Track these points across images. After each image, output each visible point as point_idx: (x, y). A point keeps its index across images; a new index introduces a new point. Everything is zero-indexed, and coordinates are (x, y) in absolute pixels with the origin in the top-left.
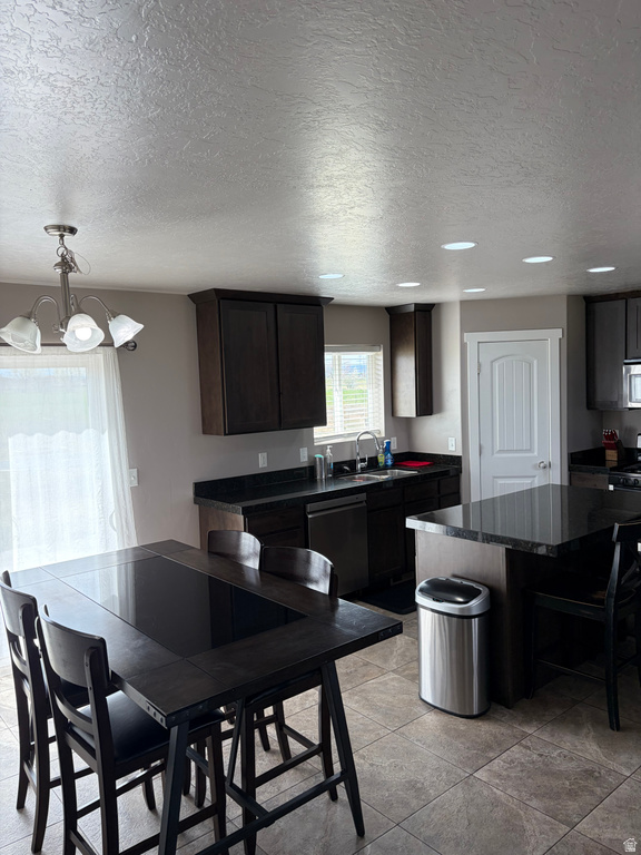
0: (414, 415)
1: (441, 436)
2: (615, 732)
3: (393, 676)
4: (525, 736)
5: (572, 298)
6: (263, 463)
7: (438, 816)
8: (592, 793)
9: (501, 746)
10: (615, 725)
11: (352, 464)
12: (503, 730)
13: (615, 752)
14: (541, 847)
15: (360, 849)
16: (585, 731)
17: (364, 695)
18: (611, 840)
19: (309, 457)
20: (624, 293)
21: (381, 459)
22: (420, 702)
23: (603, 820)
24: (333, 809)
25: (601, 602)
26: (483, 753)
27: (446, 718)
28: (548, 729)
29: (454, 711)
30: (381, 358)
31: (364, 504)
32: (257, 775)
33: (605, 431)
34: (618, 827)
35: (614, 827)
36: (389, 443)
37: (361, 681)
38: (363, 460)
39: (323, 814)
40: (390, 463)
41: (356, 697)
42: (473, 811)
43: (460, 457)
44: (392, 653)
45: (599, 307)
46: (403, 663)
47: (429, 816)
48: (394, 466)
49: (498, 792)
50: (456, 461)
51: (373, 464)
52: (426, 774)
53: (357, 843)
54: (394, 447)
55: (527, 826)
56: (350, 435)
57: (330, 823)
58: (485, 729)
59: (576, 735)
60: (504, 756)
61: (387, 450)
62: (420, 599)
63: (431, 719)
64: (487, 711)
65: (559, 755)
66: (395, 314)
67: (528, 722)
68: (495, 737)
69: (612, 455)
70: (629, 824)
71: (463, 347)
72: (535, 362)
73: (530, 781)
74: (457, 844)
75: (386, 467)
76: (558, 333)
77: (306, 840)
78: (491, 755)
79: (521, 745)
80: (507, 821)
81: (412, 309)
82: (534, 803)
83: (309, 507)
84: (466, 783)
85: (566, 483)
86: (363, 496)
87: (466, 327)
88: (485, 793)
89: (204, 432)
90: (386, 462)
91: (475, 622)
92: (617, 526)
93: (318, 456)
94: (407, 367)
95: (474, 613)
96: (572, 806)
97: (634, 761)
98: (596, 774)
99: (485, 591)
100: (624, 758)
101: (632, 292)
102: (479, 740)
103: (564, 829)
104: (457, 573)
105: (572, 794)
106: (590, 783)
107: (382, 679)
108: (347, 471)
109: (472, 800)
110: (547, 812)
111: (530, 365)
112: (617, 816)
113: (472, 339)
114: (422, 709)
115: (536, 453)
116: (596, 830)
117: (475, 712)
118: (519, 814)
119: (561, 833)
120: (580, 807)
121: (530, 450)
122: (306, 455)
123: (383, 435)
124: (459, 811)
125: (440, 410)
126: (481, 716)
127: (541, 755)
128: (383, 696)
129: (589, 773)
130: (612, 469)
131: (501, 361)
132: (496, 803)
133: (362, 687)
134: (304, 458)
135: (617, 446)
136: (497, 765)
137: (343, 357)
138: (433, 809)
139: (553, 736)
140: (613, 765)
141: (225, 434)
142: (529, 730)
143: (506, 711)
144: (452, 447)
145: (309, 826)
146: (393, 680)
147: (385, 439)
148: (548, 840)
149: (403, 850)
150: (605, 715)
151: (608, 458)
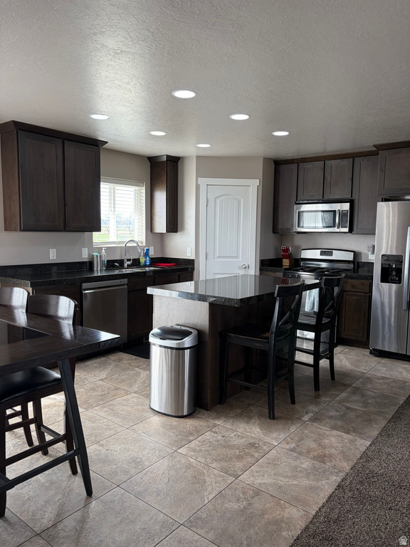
0: (165, 232)
1: (181, 246)
2: (272, 421)
3: (134, 395)
4: (215, 425)
5: (266, 160)
6: (53, 256)
7: (148, 478)
8: (252, 456)
9: (198, 433)
10: (272, 416)
11: (121, 262)
12: (202, 423)
13: (270, 432)
14: (215, 491)
15: (87, 505)
16: (254, 420)
17: (111, 407)
18: (260, 484)
19: (89, 255)
20: (297, 159)
21: (142, 260)
22: (149, 410)
23: (257, 472)
24: (73, 480)
25: (267, 338)
26: (185, 438)
27: (165, 418)
28: (231, 421)
29: (171, 414)
30: (144, 191)
31: (126, 286)
32: (7, 457)
33: (283, 247)
34: (266, 476)
35: (263, 476)
36: (148, 250)
37: (111, 399)
38: (129, 260)
39: (64, 484)
40: (148, 263)
41: (105, 409)
42: (172, 472)
43: (193, 260)
44: (136, 381)
45: (282, 167)
46: (142, 387)
47: (142, 478)
48: (150, 266)
49: (192, 460)
50: (191, 262)
51: (136, 263)
52: (145, 453)
53: (86, 501)
54: (152, 253)
55: (208, 479)
56: (120, 242)
57: (68, 490)
58: (190, 423)
59: (248, 423)
60: (200, 438)
61: (146, 254)
62: (152, 339)
63: (156, 420)
64: (194, 412)
65: (235, 436)
66: (153, 161)
67: (218, 418)
68: (196, 427)
69: (286, 262)
70: (273, 473)
71: (198, 187)
72: (242, 200)
73: (214, 452)
74: (158, 495)
75: (145, 266)
76: (256, 182)
77: (47, 502)
78: (191, 438)
79: (212, 431)
80: (195, 477)
81: (165, 159)
82: (214, 465)
83: (85, 285)
84: (172, 456)
85: (258, 274)
86: (125, 281)
87: (200, 174)
88: (183, 461)
89: (6, 230)
90: (145, 262)
91: (187, 352)
92: (277, 286)
93: (95, 254)
94: (161, 198)
95: (187, 346)
96: (239, 465)
97: (281, 437)
98: (257, 445)
99: (195, 332)
100: (275, 435)
101: (302, 158)
102: (185, 430)
103: (232, 479)
104: (178, 323)
105: (239, 458)
106: (252, 451)
107: (126, 397)
108: (117, 267)
109: (173, 466)
110: (222, 470)
111: (239, 202)
112: (266, 469)
113: (203, 182)
114: (150, 414)
115: (240, 259)
116: (252, 479)
117: (185, 413)
118: (203, 472)
119: (229, 482)
120: (244, 465)
121: (236, 257)
122: (87, 253)
123: (144, 245)
124: (163, 474)
125: (182, 229)
126: (189, 416)
127: (223, 436)
128: (125, 408)
129: (252, 445)
130: (285, 269)
131: (221, 198)
132: (189, 466)
133: (111, 403)
134: (85, 256)
135: (289, 257)
136: (193, 444)
137: (116, 188)
138: (145, 474)
139: (233, 425)
140: (268, 439)
141: (21, 230)
142: (218, 422)
143: (205, 412)
144: (189, 255)
145: (52, 493)
146: (133, 398)
147: (145, 247)
148: (220, 487)
149: (118, 503)
150: (267, 411)
151: (284, 264)
